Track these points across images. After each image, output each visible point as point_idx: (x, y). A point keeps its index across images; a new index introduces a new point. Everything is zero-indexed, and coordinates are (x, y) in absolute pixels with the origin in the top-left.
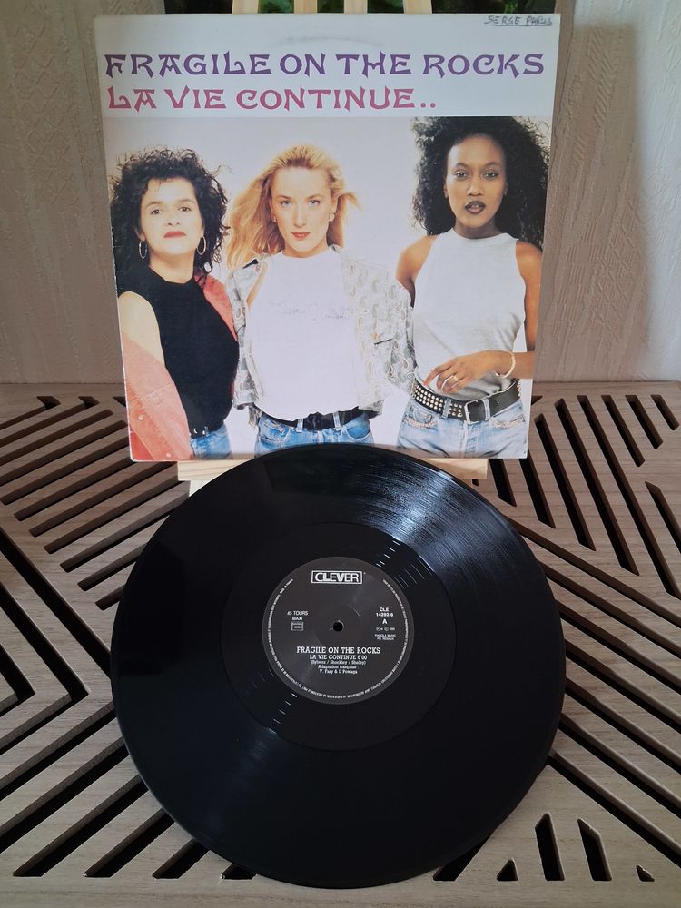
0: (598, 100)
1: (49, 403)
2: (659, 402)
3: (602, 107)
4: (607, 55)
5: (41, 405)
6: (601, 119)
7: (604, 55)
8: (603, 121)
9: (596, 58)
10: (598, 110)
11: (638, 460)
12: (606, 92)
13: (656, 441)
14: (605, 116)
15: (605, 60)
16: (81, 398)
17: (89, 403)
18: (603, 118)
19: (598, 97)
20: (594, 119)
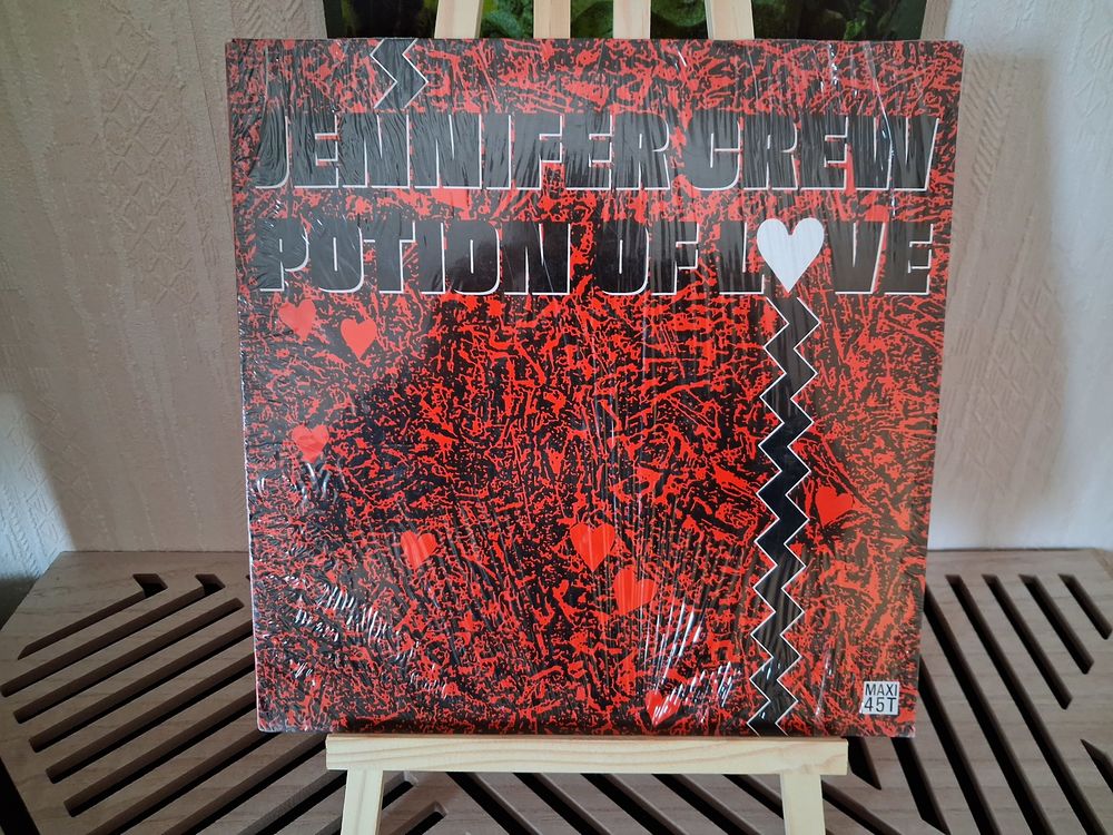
0: (979, 157)
1: (151, 585)
2: (1071, 584)
3: (985, 165)
4: (993, 92)
5: (138, 589)
6: (981, 181)
7: (989, 92)
8: (985, 186)
9: (979, 97)
10: (978, 171)
11: (1063, 700)
12: (991, 144)
13: (1084, 663)
14: (989, 179)
15: (990, 99)
16: (199, 577)
17: (210, 585)
18: (986, 182)
19: (980, 152)
20: (973, 184)
